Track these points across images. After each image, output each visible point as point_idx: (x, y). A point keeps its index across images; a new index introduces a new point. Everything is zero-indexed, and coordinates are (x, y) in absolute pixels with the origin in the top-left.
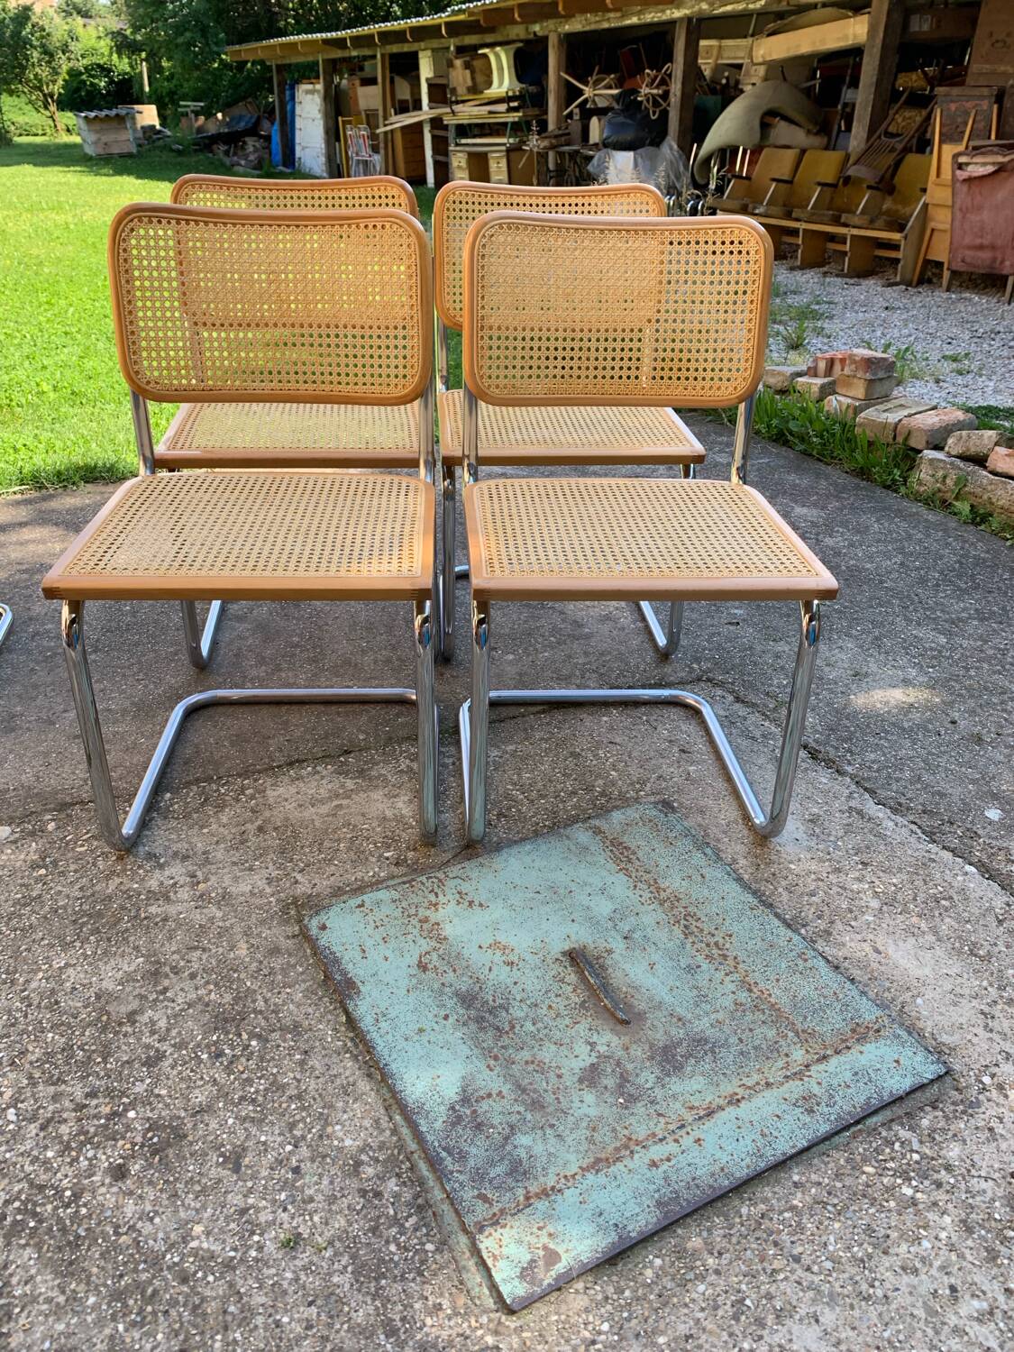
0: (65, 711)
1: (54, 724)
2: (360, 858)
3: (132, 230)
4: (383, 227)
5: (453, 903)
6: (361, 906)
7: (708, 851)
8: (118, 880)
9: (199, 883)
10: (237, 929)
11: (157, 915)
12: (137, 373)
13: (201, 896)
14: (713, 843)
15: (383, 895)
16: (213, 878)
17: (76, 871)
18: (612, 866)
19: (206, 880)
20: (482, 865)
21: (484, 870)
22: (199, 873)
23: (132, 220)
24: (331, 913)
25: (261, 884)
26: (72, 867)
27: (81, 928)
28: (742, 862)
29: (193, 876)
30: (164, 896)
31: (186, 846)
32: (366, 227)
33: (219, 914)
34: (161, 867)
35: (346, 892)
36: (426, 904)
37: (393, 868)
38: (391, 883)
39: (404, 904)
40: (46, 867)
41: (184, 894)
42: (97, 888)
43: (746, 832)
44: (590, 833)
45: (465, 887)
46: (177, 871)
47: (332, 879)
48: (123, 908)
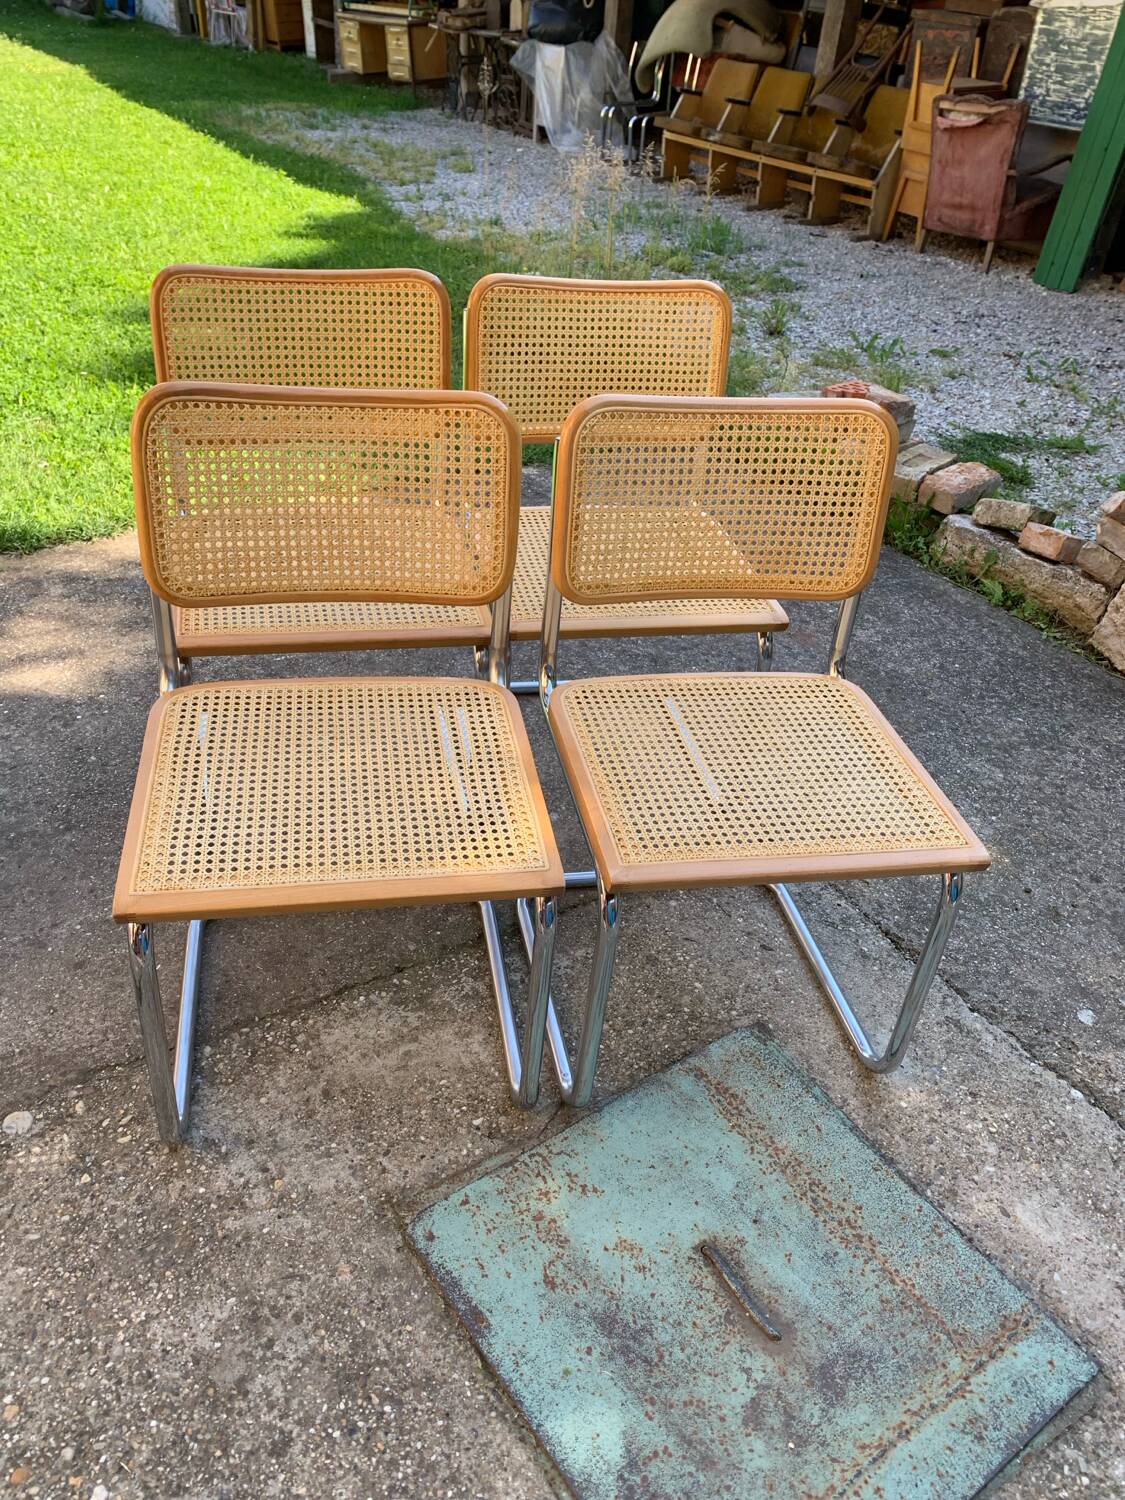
0: (55, 925)
1: (45, 946)
2: (448, 1130)
3: (163, 417)
4: (468, 414)
5: (565, 1189)
6: (465, 1202)
7: (817, 1090)
8: (179, 1184)
9: (273, 1179)
10: (333, 1245)
11: (237, 1232)
12: (166, 580)
13: (281, 1198)
14: (819, 1078)
15: (487, 1184)
16: (288, 1171)
17: (126, 1174)
18: (722, 1122)
19: (282, 1175)
20: (585, 1133)
21: (590, 1139)
22: (270, 1165)
23: (163, 407)
24: (435, 1216)
25: (345, 1174)
26: (120, 1168)
27: (152, 1260)
28: (853, 1102)
29: (265, 1170)
30: (236, 1202)
31: (247, 1125)
32: (447, 412)
33: (307, 1224)
34: (225, 1158)
35: (442, 1182)
36: (536, 1194)
37: (488, 1142)
38: (490, 1164)
39: (512, 1196)
40: (86, 1170)
41: (260, 1197)
42: (158, 1197)
43: (849, 1059)
44: (691, 1078)
45: (574, 1166)
46: (243, 1163)
47: (423, 1162)
48: (194, 1225)
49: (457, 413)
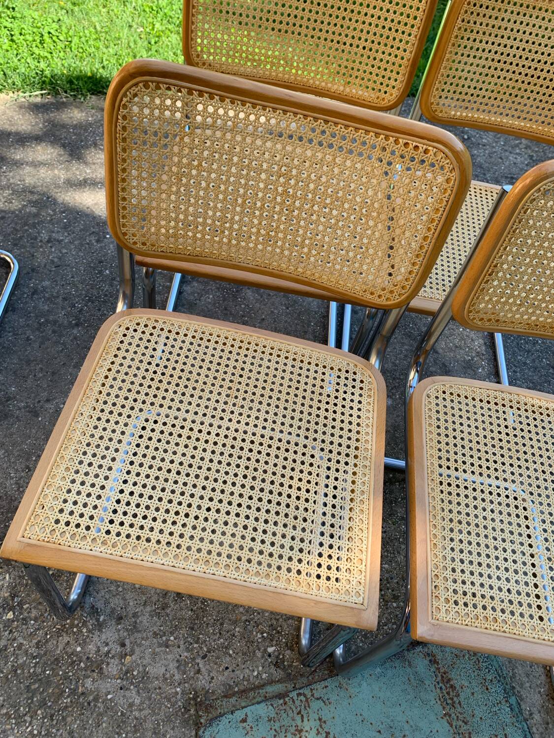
0: (48, 401)
1: (37, 416)
3: (135, 95)
5: (314, 731)
6: (244, 721)
7: (513, 700)
8: (66, 639)
9: (126, 655)
10: (149, 725)
11: (91, 692)
12: (125, 234)
13: (127, 673)
14: (518, 688)
15: (263, 710)
16: (137, 650)
17: (36, 619)
18: (438, 707)
19: (132, 653)
20: (340, 686)
21: (342, 694)
22: (127, 642)
23: (136, 85)
24: (221, 727)
25: (173, 666)
26: (34, 613)
27: (32, 698)
28: (537, 717)
29: (123, 645)
30: (96, 666)
31: (121, 602)
33: (137, 701)
34: (100, 626)
35: (234, 694)
36: (293, 729)
37: (273, 669)
38: (271, 690)
39: (277, 725)
40: (12, 609)
41: (113, 668)
42: (50, 645)
43: (543, 677)
44: (427, 662)
45: (326, 714)
46: (110, 634)
47: (226, 673)
48: (66, 677)
49: (416, 147)
